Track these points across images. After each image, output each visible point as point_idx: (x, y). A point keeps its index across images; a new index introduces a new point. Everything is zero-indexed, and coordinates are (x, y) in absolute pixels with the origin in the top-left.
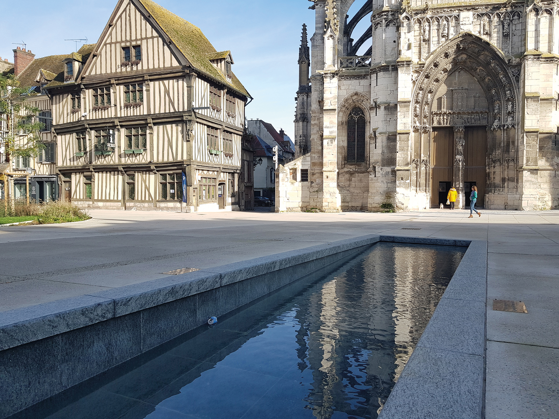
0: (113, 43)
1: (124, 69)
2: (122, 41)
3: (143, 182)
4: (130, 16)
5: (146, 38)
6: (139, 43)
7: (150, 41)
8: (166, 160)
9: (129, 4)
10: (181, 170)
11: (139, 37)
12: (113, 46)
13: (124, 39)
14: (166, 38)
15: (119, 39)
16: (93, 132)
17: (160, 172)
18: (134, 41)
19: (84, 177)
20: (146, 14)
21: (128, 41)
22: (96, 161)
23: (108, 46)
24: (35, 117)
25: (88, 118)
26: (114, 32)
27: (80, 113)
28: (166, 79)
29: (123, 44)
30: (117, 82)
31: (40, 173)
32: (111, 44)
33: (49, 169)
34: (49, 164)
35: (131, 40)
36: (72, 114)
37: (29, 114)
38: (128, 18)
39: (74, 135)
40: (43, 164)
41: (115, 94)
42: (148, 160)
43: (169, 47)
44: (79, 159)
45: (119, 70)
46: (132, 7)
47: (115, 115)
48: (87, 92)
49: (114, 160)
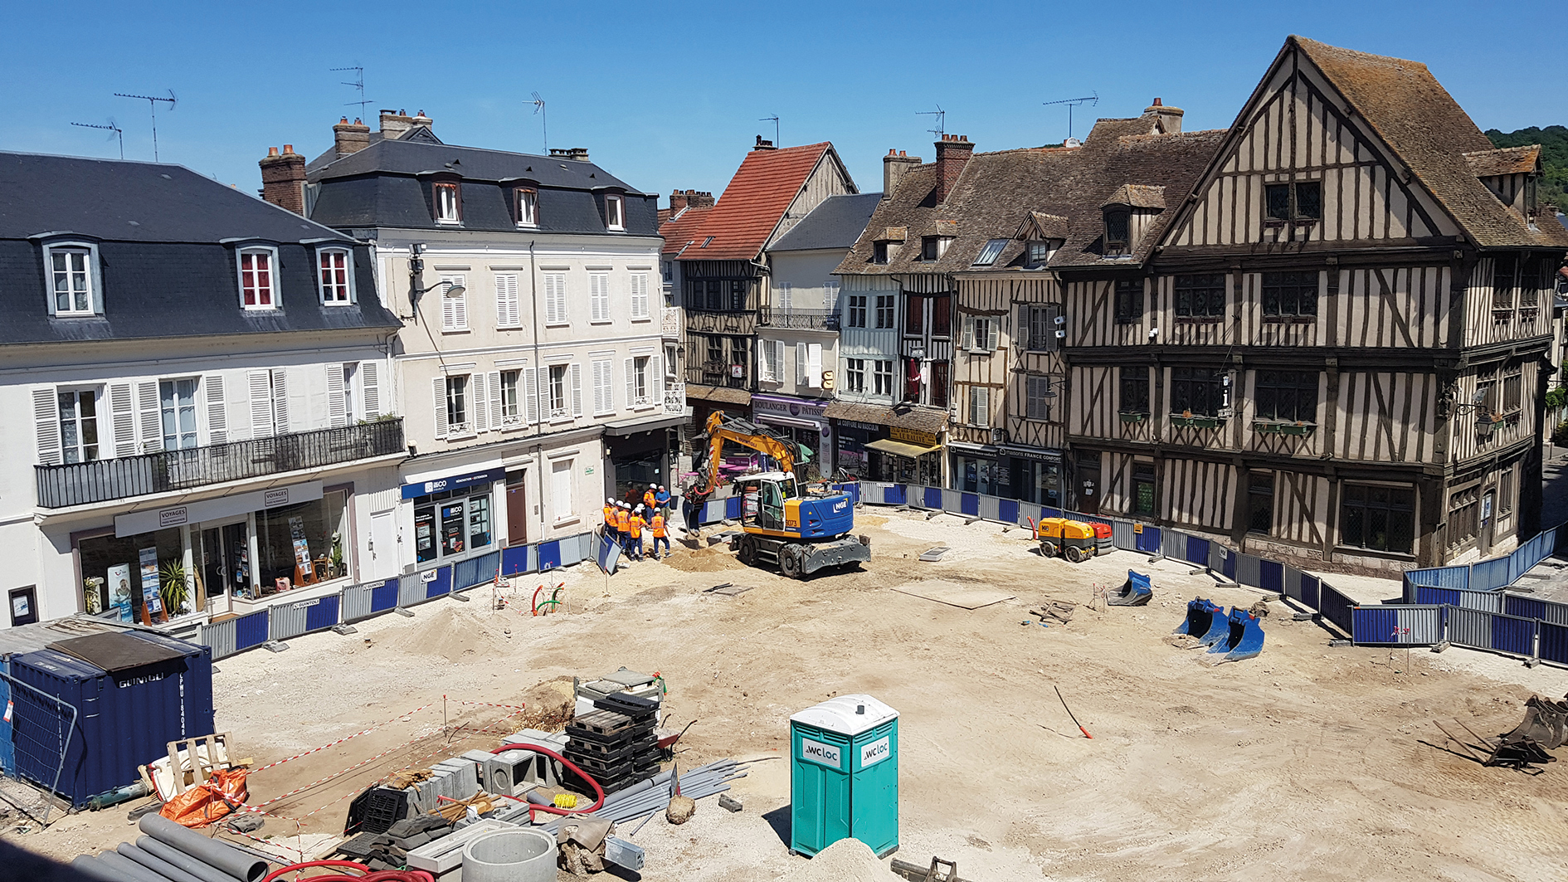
0: (1241, 173)
1: (1269, 236)
2: (1267, 170)
3: (1295, 497)
4: (1292, 110)
5: (1339, 166)
6: (1316, 175)
7: (1349, 175)
8: (1369, 454)
9: (1292, 80)
10: (1411, 485)
11: (1316, 161)
12: (1241, 180)
13: (1272, 165)
14: (1398, 169)
15: (1259, 165)
16: (1168, 371)
17: (1346, 480)
18: (1300, 170)
19: (1135, 465)
20: (1341, 107)
21: (1284, 171)
22: (1173, 438)
23: (1228, 181)
24: (1008, 315)
25: (1160, 341)
26: (1245, 146)
27: (1138, 326)
28: (1387, 265)
29: (1270, 178)
30: (1245, 265)
31: (1018, 440)
32: (1235, 175)
33: (1042, 435)
34: (1043, 424)
35: (1293, 170)
36: (1117, 327)
37: (993, 308)
38: (1287, 115)
39: (1116, 370)
40: (1027, 422)
41: (1237, 291)
42: (1316, 452)
43: (1404, 188)
44: (1128, 426)
45: (1254, 238)
46: (1301, 87)
47: (1235, 341)
48: (1161, 279)
49: (1222, 441)
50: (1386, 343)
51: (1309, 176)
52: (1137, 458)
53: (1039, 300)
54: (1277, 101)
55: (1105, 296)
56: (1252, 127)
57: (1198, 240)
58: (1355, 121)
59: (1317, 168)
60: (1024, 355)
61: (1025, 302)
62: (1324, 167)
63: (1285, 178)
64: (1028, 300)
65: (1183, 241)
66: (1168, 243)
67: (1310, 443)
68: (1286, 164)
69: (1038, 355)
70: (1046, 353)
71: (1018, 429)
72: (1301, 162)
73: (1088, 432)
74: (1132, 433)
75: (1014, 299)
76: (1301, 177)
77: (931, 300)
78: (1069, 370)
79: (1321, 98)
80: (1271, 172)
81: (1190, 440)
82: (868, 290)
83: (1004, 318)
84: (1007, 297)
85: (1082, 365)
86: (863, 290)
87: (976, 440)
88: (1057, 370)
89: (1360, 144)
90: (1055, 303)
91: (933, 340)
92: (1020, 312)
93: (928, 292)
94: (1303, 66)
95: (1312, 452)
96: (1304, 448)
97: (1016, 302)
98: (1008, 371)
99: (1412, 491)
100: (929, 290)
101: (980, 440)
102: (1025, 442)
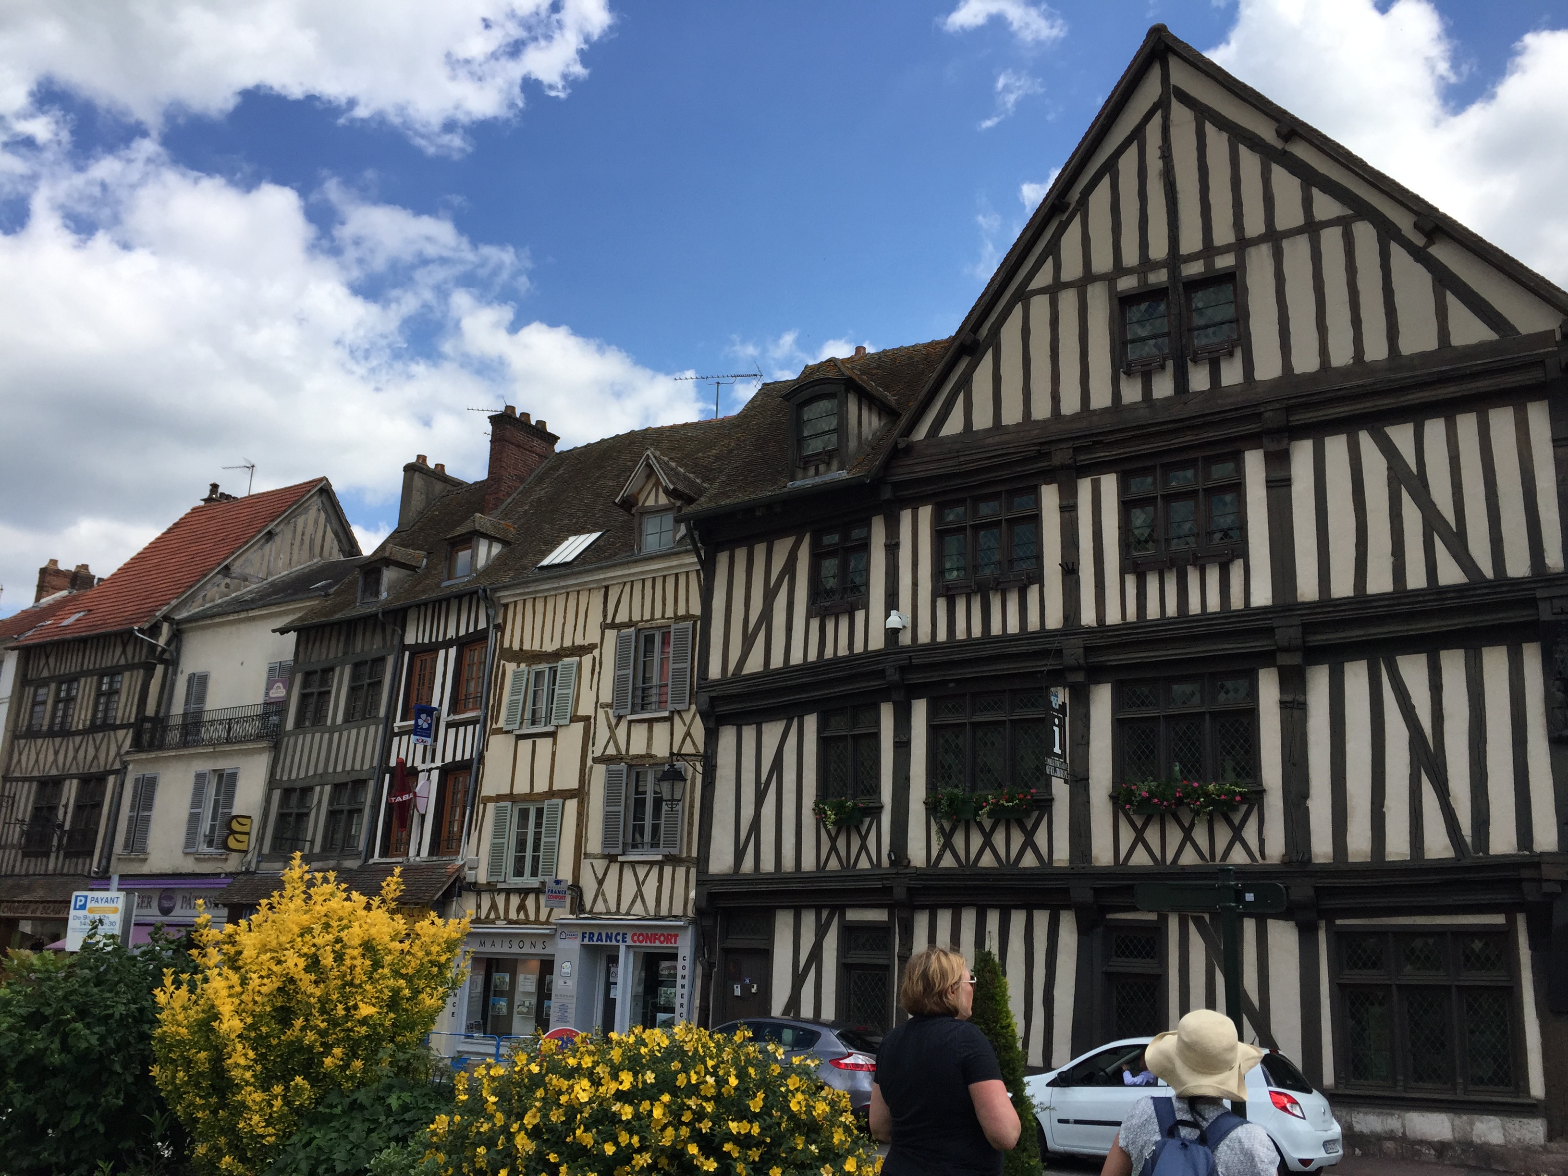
0: (1067, 285)
1: (1132, 393)
2: (1119, 270)
4: (1166, 155)
5: (1273, 236)
6: (1224, 262)
7: (1296, 248)
9: (1162, 105)
10: (1499, 919)
11: (1223, 235)
12: (1068, 301)
13: (1130, 258)
14: (1404, 222)
15: (1102, 262)
16: (920, 711)
17: (1338, 922)
18: (1192, 258)
19: (848, 932)
20: (1266, 132)
21: (1156, 266)
22: (934, 853)
23: (1040, 306)
24: (596, 652)
25: (905, 639)
26: (1071, 238)
27: (860, 615)
28: (1399, 416)
29: (1127, 283)
30: (1084, 458)
31: (600, 907)
32: (1054, 290)
33: (650, 890)
34: (652, 863)
35: (1175, 258)
36: (815, 624)
37: (567, 643)
38: (1154, 164)
39: (811, 723)
40: (622, 864)
41: (1067, 515)
42: (1267, 852)
43: (1420, 256)
44: (833, 840)
45: (1101, 398)
46: (1181, 114)
47: (1066, 618)
48: (906, 517)
49: (1044, 850)
50: (1416, 579)
51: (1209, 265)
52: (853, 915)
53: (658, 614)
54: (1133, 150)
55: (790, 568)
56: (1083, 203)
57: (982, 420)
58: (1301, 151)
59: (1225, 249)
60: (623, 725)
61: (630, 624)
62: (1242, 244)
63: (1159, 277)
64: (636, 617)
65: (954, 426)
66: (921, 433)
67: (1250, 833)
68: (1159, 249)
69: (650, 722)
70: (666, 714)
71: (600, 882)
72: (1191, 242)
73: (748, 865)
74: (843, 853)
75: (609, 621)
76: (1195, 269)
77: (453, 652)
78: (712, 737)
79: (1223, 124)
80: (1129, 271)
81: (973, 856)
82: (340, 655)
83: (587, 660)
84: (595, 618)
85: (739, 720)
86: (331, 656)
87: (513, 915)
88: (688, 749)
89: (1315, 191)
90: (687, 617)
91: (449, 725)
92: (622, 643)
93: (448, 636)
94: (1180, 76)
95: (1257, 855)
96: (1238, 846)
97: (613, 626)
98: (589, 762)
99: (1507, 934)
100: (451, 633)
101: (522, 916)
102: (613, 909)
